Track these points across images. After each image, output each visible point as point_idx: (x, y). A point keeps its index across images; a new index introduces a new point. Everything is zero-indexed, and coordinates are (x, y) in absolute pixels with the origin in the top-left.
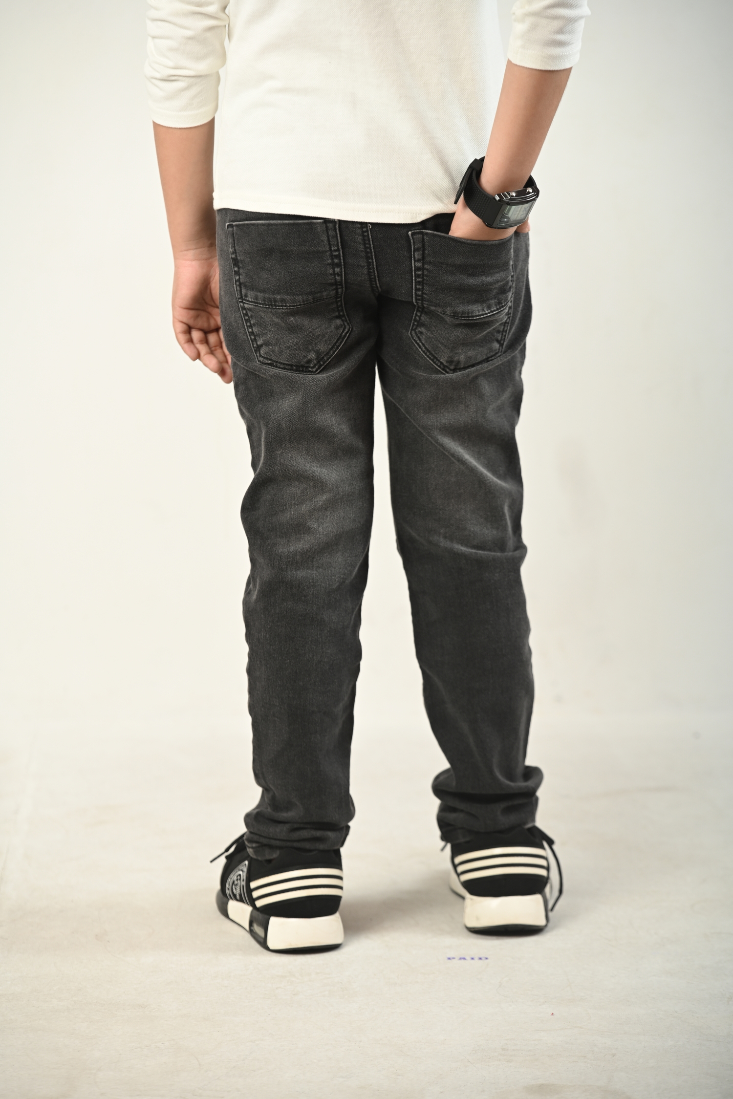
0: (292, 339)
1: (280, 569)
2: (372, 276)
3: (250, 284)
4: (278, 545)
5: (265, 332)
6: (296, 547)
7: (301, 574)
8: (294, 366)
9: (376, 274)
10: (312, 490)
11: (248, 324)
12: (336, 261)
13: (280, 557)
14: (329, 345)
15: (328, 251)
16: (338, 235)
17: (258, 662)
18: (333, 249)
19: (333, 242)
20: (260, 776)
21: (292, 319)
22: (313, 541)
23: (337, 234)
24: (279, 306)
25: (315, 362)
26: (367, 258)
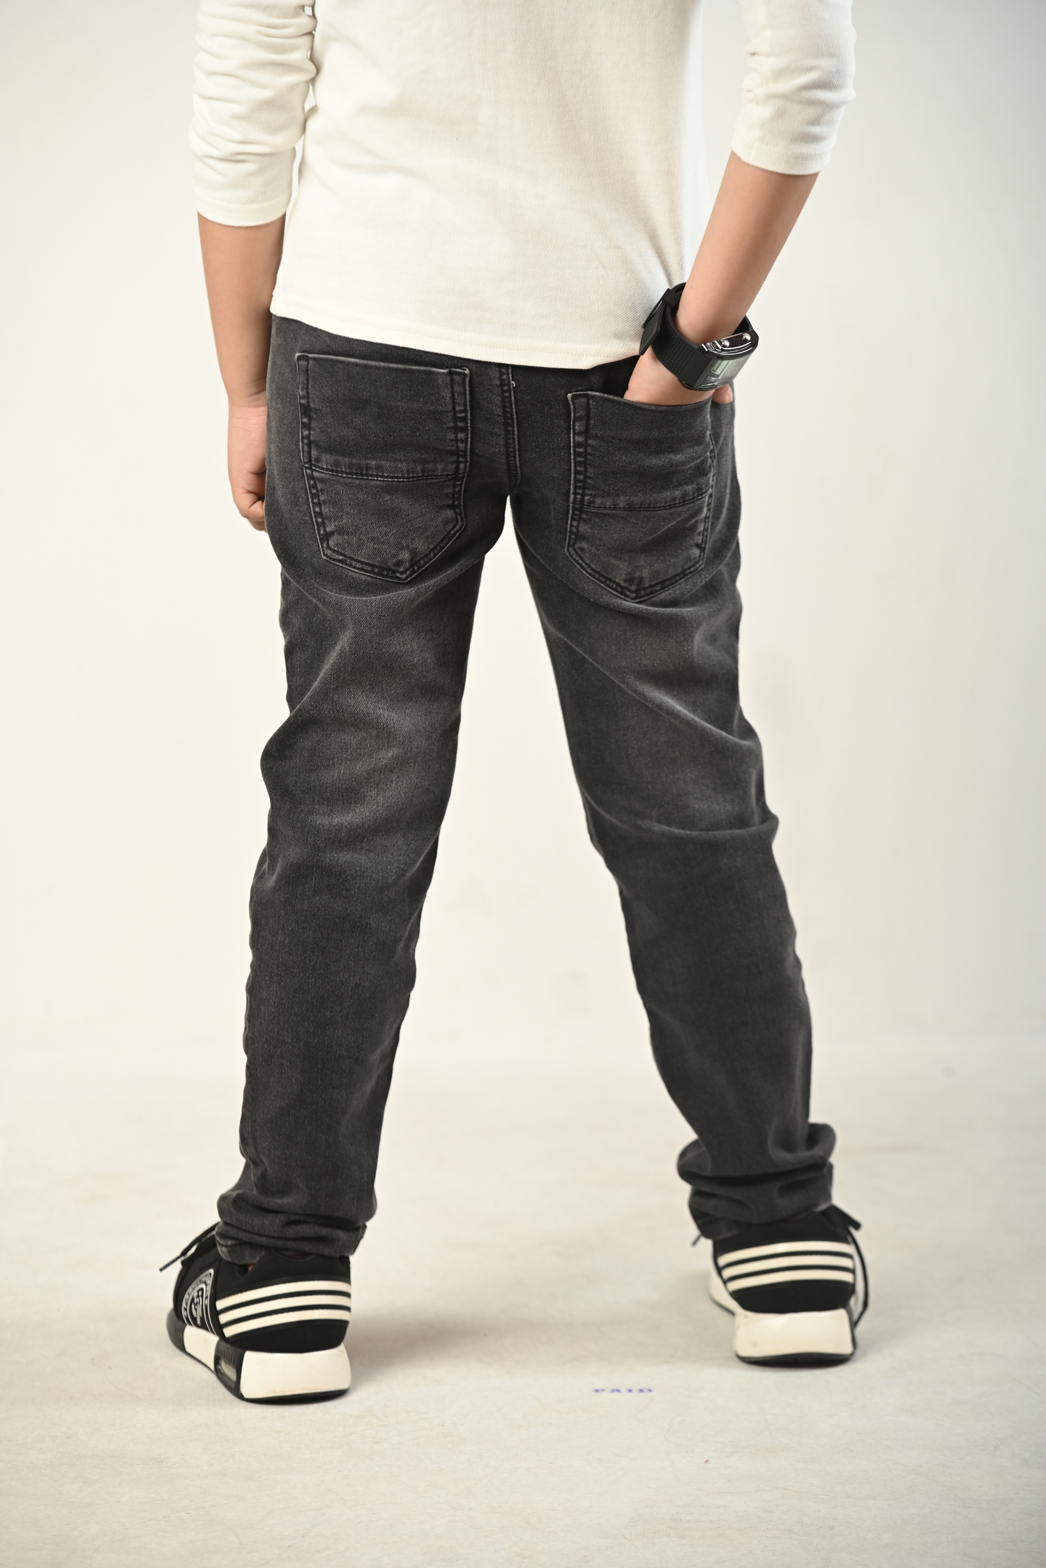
0: (379, 527)
1: (315, 849)
2: (510, 448)
3: (326, 445)
4: (315, 814)
5: (339, 514)
6: (342, 820)
7: (344, 857)
8: (377, 567)
9: (517, 447)
10: (373, 742)
11: (315, 501)
12: (460, 424)
13: (318, 831)
14: (430, 544)
15: (450, 411)
16: (468, 392)
17: (267, 978)
18: (457, 409)
19: (458, 399)
20: (250, 1141)
21: (388, 498)
22: (368, 814)
23: (465, 390)
24: (371, 476)
25: (407, 565)
26: (506, 425)
